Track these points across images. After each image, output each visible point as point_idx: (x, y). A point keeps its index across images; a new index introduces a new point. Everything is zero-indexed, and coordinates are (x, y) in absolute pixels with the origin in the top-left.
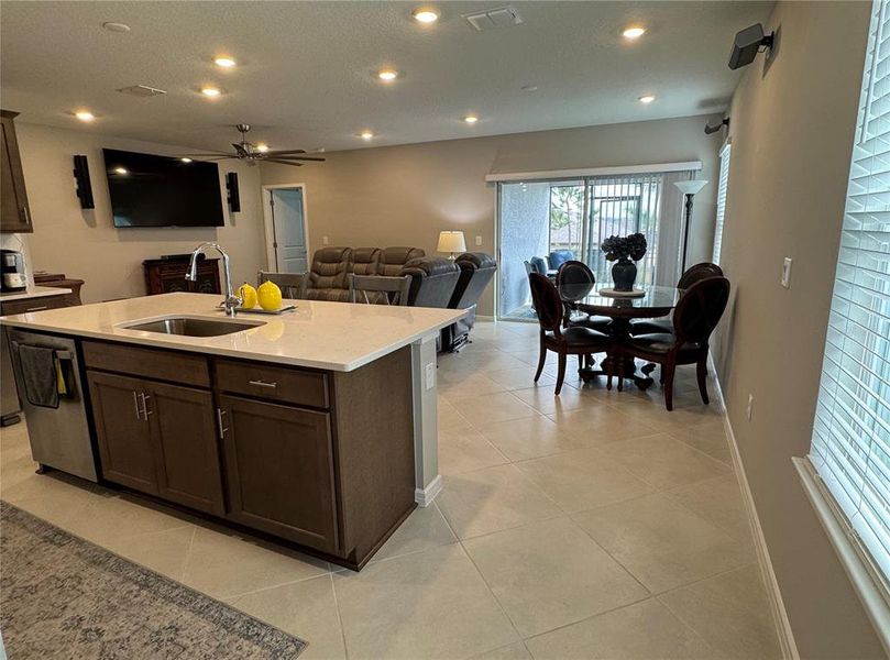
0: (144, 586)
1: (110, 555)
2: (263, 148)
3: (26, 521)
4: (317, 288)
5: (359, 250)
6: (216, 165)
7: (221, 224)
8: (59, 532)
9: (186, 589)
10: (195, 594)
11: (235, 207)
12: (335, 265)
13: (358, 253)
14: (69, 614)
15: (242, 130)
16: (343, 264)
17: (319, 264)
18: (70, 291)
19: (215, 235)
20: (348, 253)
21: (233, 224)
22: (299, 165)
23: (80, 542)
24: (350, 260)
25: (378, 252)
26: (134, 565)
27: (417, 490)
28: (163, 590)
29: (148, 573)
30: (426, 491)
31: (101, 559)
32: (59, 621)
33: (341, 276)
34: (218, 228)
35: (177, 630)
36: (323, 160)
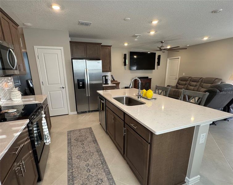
0: (102, 164)
1: (100, 151)
2: (169, 47)
3: (93, 135)
4: (177, 89)
5: (194, 78)
6: (155, 53)
7: (154, 69)
8: (96, 140)
9: (109, 170)
10: (110, 173)
11: (159, 64)
12: (185, 82)
13: (194, 79)
14: (88, 162)
15: (162, 42)
16: (188, 82)
17: (180, 81)
18: (115, 85)
19: (152, 72)
20: (191, 78)
21: (157, 69)
22: (178, 51)
23: (98, 144)
24: (191, 81)
25: (202, 79)
26: (103, 157)
27: (187, 177)
28: (105, 167)
29: (104, 161)
30: (190, 180)
31: (99, 151)
32: (86, 163)
33: (186, 86)
34: (153, 70)
35: (102, 182)
36: (186, 49)
